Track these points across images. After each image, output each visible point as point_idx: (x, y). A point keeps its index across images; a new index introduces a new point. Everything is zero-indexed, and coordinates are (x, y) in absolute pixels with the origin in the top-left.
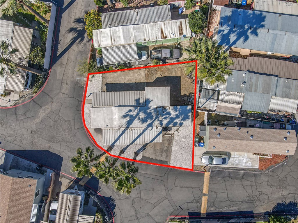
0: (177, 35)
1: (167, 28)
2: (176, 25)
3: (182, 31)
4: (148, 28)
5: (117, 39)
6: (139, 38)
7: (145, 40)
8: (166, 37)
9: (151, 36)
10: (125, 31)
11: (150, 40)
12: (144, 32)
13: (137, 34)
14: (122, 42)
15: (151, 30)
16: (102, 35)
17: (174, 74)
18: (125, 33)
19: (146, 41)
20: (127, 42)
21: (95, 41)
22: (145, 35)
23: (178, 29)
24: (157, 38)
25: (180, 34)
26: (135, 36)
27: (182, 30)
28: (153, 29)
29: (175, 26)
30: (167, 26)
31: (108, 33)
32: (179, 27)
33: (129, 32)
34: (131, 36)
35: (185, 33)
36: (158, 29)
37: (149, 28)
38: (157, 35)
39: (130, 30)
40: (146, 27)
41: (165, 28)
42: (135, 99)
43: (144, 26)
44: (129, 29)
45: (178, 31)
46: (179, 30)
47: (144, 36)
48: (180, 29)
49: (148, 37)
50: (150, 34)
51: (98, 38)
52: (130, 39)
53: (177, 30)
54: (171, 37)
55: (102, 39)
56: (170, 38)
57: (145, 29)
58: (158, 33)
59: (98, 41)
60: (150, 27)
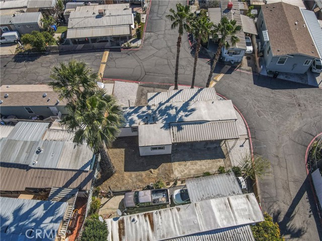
0: (127, 220)
1: (144, 231)
2: (129, 236)
3: (119, 226)
4: (175, 228)
5: (222, 206)
6: (188, 211)
7: (179, 210)
8: (145, 215)
9: (169, 217)
10: (212, 220)
11: (171, 209)
12: (182, 222)
13: (192, 217)
14: (213, 202)
15: (169, 226)
16: (247, 213)
17: (134, 174)
18: (211, 217)
19: (177, 208)
20: (206, 203)
21: (255, 203)
22: (178, 217)
23: (126, 231)
24: (160, 213)
25: (122, 222)
26: (194, 213)
27: (120, 229)
28: (167, 228)
29: (131, 235)
30: (144, 235)
31: (239, 216)
32: (124, 235)
33: (205, 220)
34: (201, 214)
35: (116, 224)
36: (158, 229)
37: (173, 230)
38: (160, 218)
39: (204, 224)
40: (179, 230)
41: (148, 231)
42: (183, 131)
43: (181, 232)
44: (207, 224)
45: (126, 228)
46: (124, 229)
47: (180, 216)
48: (122, 231)
49: (174, 213)
50: (171, 219)
51: (253, 208)
52: (202, 208)
53: (128, 228)
54: (138, 216)
55: (246, 206)
56: (139, 214)
57: (180, 228)
58: (158, 221)
59: (251, 204)
60: (172, 232)
